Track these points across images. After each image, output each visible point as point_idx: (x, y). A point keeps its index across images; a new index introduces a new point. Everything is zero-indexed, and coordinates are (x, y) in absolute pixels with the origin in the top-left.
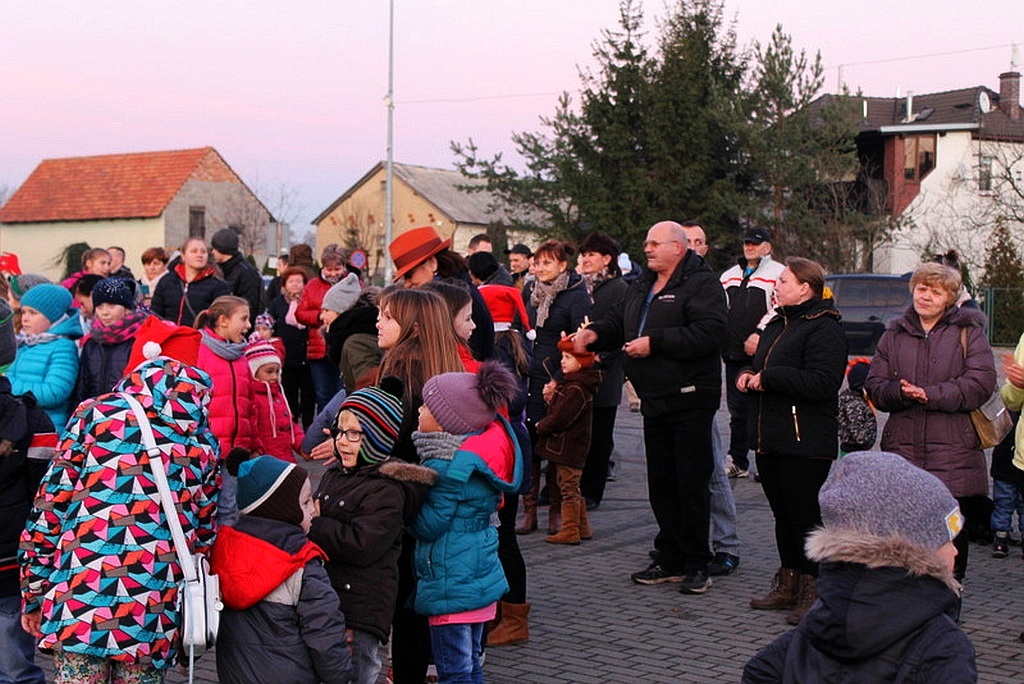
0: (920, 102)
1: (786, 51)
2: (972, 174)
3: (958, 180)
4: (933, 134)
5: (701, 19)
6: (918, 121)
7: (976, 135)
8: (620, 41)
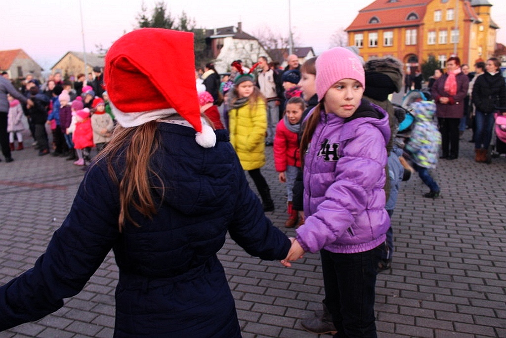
0: (218, 30)
1: (186, 17)
2: (233, 47)
3: (230, 49)
4: (223, 38)
5: (161, 8)
6: (218, 34)
7: (234, 38)
8: (142, 15)
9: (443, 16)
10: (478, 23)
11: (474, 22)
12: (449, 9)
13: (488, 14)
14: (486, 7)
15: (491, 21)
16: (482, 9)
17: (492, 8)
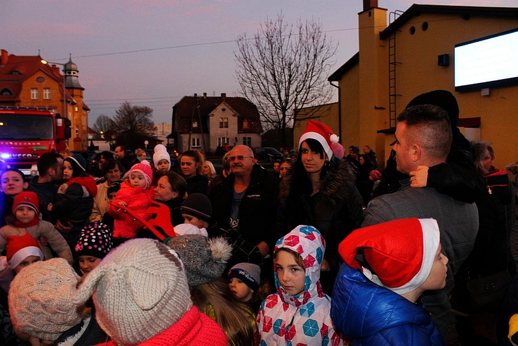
9: (40, 95)
10: (73, 104)
11: (71, 103)
12: (45, 88)
13: (82, 97)
14: (79, 91)
15: (84, 104)
16: (76, 92)
17: (84, 92)
